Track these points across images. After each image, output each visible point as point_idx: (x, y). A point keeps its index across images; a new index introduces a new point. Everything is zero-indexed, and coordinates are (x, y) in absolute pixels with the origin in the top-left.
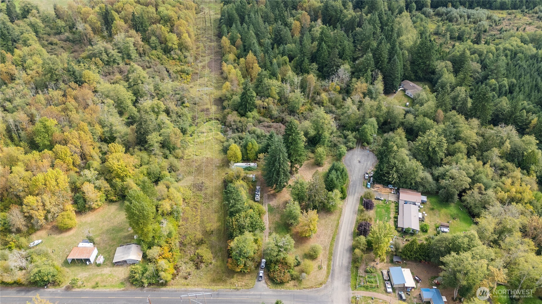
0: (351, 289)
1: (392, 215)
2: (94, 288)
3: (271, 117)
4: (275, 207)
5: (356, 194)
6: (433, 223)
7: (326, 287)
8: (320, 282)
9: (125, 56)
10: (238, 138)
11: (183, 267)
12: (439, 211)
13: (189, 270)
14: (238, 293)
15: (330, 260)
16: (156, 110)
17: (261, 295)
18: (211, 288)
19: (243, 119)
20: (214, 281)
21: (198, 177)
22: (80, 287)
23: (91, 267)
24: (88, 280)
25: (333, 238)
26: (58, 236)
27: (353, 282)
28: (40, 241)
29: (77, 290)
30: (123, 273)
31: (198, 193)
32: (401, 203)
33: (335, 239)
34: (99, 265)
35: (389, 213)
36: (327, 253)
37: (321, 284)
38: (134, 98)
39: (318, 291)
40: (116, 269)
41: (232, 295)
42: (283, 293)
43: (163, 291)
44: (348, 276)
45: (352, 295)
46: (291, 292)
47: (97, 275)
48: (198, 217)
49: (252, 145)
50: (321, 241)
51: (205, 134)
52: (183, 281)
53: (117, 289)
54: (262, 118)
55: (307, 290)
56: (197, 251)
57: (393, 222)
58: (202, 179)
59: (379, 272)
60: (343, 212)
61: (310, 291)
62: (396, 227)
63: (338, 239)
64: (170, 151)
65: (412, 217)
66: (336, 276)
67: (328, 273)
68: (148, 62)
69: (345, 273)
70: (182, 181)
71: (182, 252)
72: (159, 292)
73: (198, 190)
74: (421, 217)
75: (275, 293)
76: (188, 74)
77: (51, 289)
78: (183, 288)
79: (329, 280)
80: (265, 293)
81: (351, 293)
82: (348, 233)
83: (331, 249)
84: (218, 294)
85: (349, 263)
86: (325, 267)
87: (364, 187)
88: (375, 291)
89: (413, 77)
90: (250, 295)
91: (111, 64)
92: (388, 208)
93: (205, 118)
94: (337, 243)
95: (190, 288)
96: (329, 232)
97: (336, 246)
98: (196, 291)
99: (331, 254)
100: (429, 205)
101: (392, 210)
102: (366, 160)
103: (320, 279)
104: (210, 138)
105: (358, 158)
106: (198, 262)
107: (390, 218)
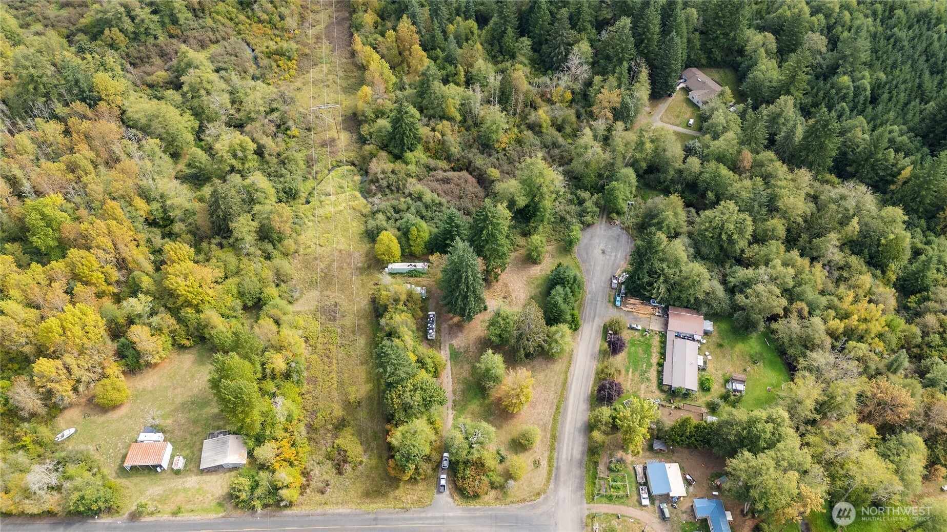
0: (585, 501)
1: (655, 360)
2: (175, 514)
3: (448, 158)
4: (462, 350)
5: (596, 320)
6: (720, 373)
7: (546, 499)
8: (536, 491)
9: (167, 20)
10: (391, 209)
11: (316, 471)
12: (732, 348)
13: (326, 477)
14: (407, 515)
15: (552, 449)
16: (240, 154)
17: (444, 518)
18: (364, 507)
19: (398, 166)
20: (367, 495)
21: (328, 293)
22: (152, 514)
23: (164, 475)
24: (163, 500)
25: (557, 408)
26: (101, 419)
27: (588, 489)
28: (72, 430)
29: (149, 519)
30: (218, 485)
31: (330, 325)
32: (670, 336)
33: (561, 410)
34: (177, 472)
35: (650, 356)
36: (549, 435)
37: (538, 494)
38: (197, 124)
39: (533, 507)
40: (206, 477)
41: (399, 520)
42: (478, 513)
43: (288, 516)
44: (582, 478)
45: (587, 513)
46: (492, 509)
47: (177, 491)
48: (334, 375)
49: (418, 231)
50: (539, 414)
51: (333, 198)
52: (318, 497)
53: (212, 516)
54: (432, 162)
55: (516, 506)
56: (337, 441)
57: (655, 374)
58: (335, 296)
59: (631, 468)
60: (574, 357)
61: (522, 508)
62: (660, 383)
63: (565, 409)
64: (274, 245)
65: (688, 366)
66: (562, 479)
67: (550, 473)
68: (213, 31)
69: (577, 472)
70: (301, 301)
71: (313, 444)
72: (282, 519)
73: (330, 320)
74: (701, 363)
75: (466, 514)
76: (290, 59)
77: (105, 520)
78: (320, 510)
79: (552, 486)
80: (451, 514)
81: (587, 508)
82: (582, 399)
83: (554, 429)
84: (375, 519)
85: (583, 454)
86: (544, 463)
87: (610, 305)
88: (623, 503)
89: (704, 61)
90: (427, 518)
91: (143, 38)
92: (649, 346)
93: (329, 160)
94: (564, 418)
95: (330, 509)
96: (552, 396)
97: (563, 423)
98: (340, 515)
99: (554, 437)
100: (715, 338)
101: (656, 350)
102: (614, 248)
103: (537, 486)
104: (341, 206)
105: (602, 244)
106: (340, 461)
107: (650, 365)
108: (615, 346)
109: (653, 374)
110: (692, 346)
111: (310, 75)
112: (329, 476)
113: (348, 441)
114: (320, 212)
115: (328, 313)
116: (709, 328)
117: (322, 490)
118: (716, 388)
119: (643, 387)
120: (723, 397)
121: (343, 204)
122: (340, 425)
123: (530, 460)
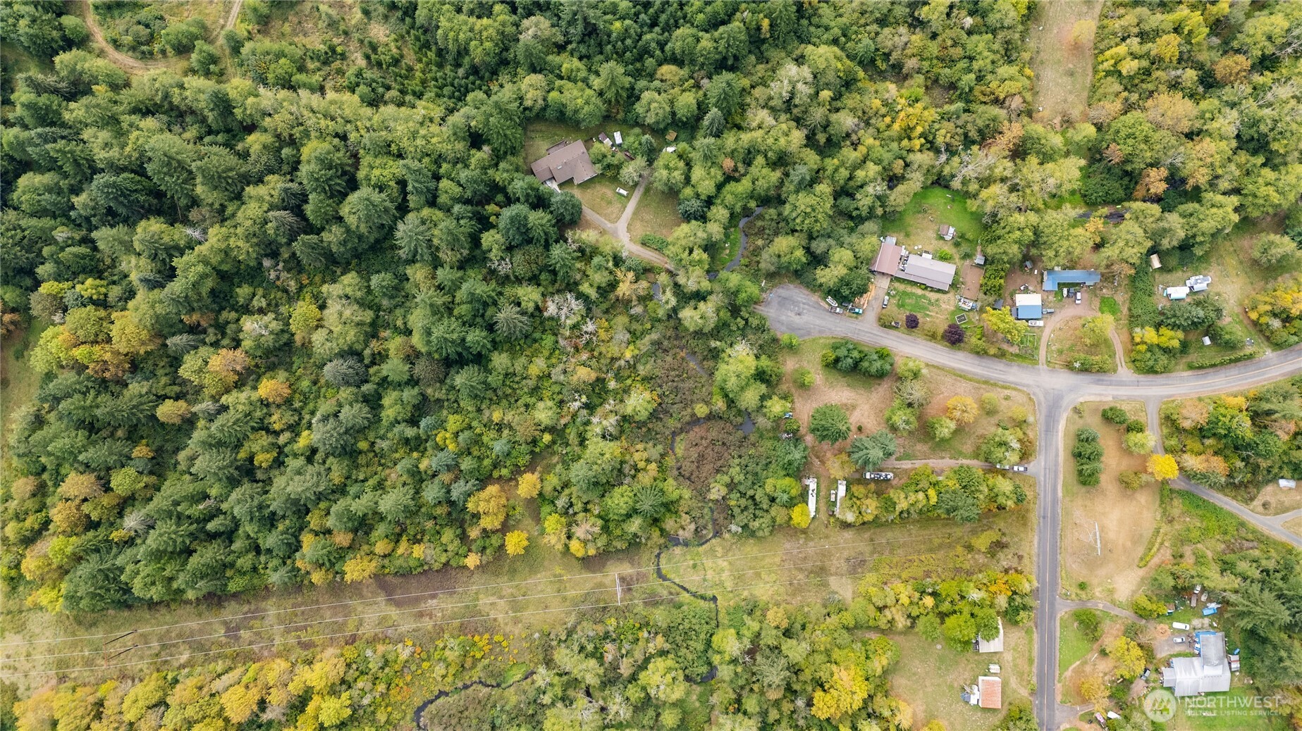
0: (1037, 366)
1: (919, 292)
4: (902, 450)
5: (875, 333)
6: (934, 241)
7: (1034, 394)
8: (1028, 400)
10: (745, 515)
11: (1005, 564)
12: (911, 226)
13: (1010, 555)
14: (1042, 495)
15: (995, 385)
17: (1045, 469)
18: (1035, 526)
19: (682, 507)
20: (1025, 525)
24: (1022, 675)
25: (961, 376)
27: (1028, 362)
30: (1012, 636)
31: (870, 564)
32: (901, 275)
33: (963, 374)
35: (914, 294)
36: (984, 386)
37: (1031, 399)
39: (1040, 404)
41: (1045, 501)
42: (1043, 444)
44: (1019, 366)
45: (1045, 366)
46: (1041, 434)
47: (1015, 665)
48: (923, 558)
51: (710, 573)
52: (1025, 560)
53: (1035, 636)
55: (1038, 416)
56: (982, 550)
57: (932, 294)
58: (837, 563)
61: (1040, 412)
62: (943, 292)
63: (963, 370)
64: (794, 622)
65: (932, 268)
66: (1020, 380)
67: (1015, 389)
69: (1016, 369)
73: (864, 565)
74: (929, 256)
75: (1043, 452)
78: (1035, 559)
79: (1025, 389)
80: (1043, 463)
83: (978, 382)
84: (1044, 517)
85: (1002, 362)
86: (1007, 392)
87: (861, 318)
88: (1039, 339)
90: (1045, 481)
92: (904, 293)
93: (655, 584)
94: (970, 372)
95: (1035, 550)
96: (949, 380)
97: (975, 374)
98: (1039, 543)
99: (986, 382)
100: (901, 236)
101: (909, 289)
102: (795, 303)
103: (1024, 399)
104: (723, 564)
105: (789, 314)
106: (999, 546)
107: (924, 297)
108: (912, 323)
109: (933, 296)
110: (913, 259)
111: (500, 617)
112: (1009, 553)
113: (983, 541)
114: (729, 585)
115: (856, 567)
116: (894, 240)
117: (1020, 558)
118: (948, 249)
119: (944, 306)
120: (957, 245)
121: (720, 562)
122: (969, 548)
123: (1005, 403)
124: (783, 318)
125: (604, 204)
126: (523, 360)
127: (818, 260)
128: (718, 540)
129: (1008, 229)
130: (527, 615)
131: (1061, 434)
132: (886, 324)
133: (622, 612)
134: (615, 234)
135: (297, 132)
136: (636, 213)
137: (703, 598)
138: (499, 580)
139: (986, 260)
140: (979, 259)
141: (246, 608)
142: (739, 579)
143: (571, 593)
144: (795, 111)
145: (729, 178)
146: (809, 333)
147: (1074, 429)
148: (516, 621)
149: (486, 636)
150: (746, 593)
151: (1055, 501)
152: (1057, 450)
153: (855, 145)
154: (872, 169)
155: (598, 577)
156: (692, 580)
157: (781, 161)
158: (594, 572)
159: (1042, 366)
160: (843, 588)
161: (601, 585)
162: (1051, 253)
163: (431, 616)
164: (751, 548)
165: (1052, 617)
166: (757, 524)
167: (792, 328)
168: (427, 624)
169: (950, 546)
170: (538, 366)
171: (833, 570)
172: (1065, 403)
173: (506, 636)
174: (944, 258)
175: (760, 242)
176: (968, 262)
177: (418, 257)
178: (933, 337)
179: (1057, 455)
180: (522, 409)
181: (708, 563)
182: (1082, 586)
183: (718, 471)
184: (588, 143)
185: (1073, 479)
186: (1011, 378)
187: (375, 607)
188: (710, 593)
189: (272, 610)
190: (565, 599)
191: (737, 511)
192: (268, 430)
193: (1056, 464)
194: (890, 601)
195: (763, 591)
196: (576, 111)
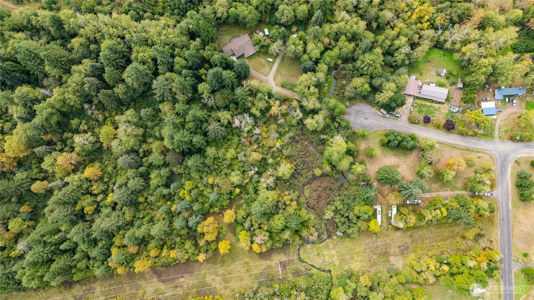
0: (494, 140)
1: (429, 104)
5: (407, 127)
6: (435, 77)
7: (493, 155)
11: (483, 245)
14: (501, 208)
15: (472, 151)
17: (502, 194)
18: (498, 225)
20: (493, 224)
25: (453, 147)
27: (489, 138)
31: (411, 249)
32: (420, 96)
33: (455, 146)
35: (426, 105)
36: (466, 152)
37: (492, 157)
39: (497, 160)
41: (503, 211)
42: (500, 181)
44: (484, 140)
45: (498, 140)
48: (439, 244)
52: (494, 243)
53: (502, 283)
57: (436, 105)
61: (497, 164)
62: (442, 103)
63: (454, 144)
65: (436, 91)
66: (485, 148)
67: (483, 152)
70: (397, 265)
73: (408, 249)
74: (434, 85)
75: (500, 185)
78: (499, 242)
79: (488, 152)
80: (500, 191)
83: (463, 150)
84: (503, 220)
85: (475, 139)
86: (478, 154)
87: (399, 119)
88: (495, 125)
90: (502, 200)
92: (422, 105)
93: (298, 265)
94: (458, 145)
95: (499, 237)
96: (447, 149)
97: (461, 146)
98: (501, 233)
99: (467, 150)
100: (418, 75)
101: (424, 103)
102: (363, 113)
103: (489, 158)
104: (333, 252)
105: (361, 119)
106: (479, 236)
107: (432, 106)
108: (427, 120)
109: (436, 106)
110: (425, 87)
111: (218, 286)
112: (485, 239)
113: (471, 234)
114: (337, 263)
115: (404, 251)
116: (414, 77)
117: (491, 242)
118: (443, 81)
119: (442, 111)
120: (447, 78)
121: (331, 251)
122: (464, 237)
123: (478, 160)
124: (358, 121)
125: (261, 67)
126: (223, 150)
127: (375, 89)
128: (330, 240)
129: (478, 67)
130: (231, 285)
131: (509, 175)
132: (412, 121)
133: (281, 281)
134: (267, 82)
135: (98, 36)
136: (278, 70)
137: (324, 271)
138: (216, 267)
139: (464, 85)
140: (460, 85)
141: (84, 288)
142: (343, 261)
143: (253, 273)
144: (360, 12)
145: (326, 49)
146: (372, 129)
147: (516, 172)
148: (226, 288)
149: (211, 296)
150: (346, 268)
151: (508, 211)
152: (508, 183)
153: (392, 28)
154: (403, 40)
155: (268, 262)
156: (318, 262)
157: (354, 38)
158: (266, 260)
159: (497, 140)
160: (398, 262)
161: (269, 267)
162: (503, 78)
163: (181, 287)
164: (348, 243)
165: (510, 272)
166: (350, 231)
167: (363, 127)
168: (180, 291)
169: (453, 237)
170: (231, 153)
171: (392, 253)
172: (510, 158)
173: (221, 296)
174: (441, 85)
175: (344, 82)
176: (454, 87)
177: (165, 99)
178: (438, 127)
179: (508, 186)
180: (224, 176)
181: (326, 253)
182: (525, 255)
183: (328, 204)
184: (251, 35)
185: (517, 198)
186: (480, 147)
187: (152, 284)
188: (327, 269)
189: (98, 288)
190: (251, 275)
191: (339, 224)
192: (91, 194)
193: (507, 191)
194: (424, 268)
195: (355, 266)
196: (244, 18)
